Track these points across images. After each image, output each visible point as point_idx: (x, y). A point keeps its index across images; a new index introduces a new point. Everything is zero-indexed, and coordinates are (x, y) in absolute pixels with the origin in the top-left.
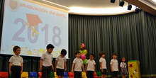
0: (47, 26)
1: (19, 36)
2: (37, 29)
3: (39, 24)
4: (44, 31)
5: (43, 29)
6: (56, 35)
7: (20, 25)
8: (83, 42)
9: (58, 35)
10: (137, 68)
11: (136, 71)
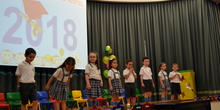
0: (55, 18)
1: (13, 36)
2: (40, 25)
3: (44, 16)
4: (51, 27)
5: (49, 25)
6: (69, 34)
7: (13, 17)
9: (71, 34)
10: (191, 82)
11: (189, 85)
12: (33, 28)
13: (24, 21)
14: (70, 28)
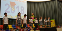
0: (18, 6)
3: (15, 6)
4: (17, 9)
5: (17, 8)
8: (33, 12)
9: (23, 10)
10: (54, 22)
12: (12, 9)
13: (10, 7)
14: (22, 9)
